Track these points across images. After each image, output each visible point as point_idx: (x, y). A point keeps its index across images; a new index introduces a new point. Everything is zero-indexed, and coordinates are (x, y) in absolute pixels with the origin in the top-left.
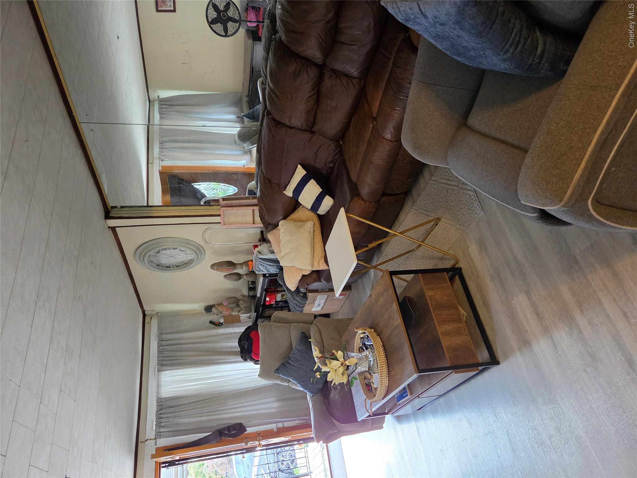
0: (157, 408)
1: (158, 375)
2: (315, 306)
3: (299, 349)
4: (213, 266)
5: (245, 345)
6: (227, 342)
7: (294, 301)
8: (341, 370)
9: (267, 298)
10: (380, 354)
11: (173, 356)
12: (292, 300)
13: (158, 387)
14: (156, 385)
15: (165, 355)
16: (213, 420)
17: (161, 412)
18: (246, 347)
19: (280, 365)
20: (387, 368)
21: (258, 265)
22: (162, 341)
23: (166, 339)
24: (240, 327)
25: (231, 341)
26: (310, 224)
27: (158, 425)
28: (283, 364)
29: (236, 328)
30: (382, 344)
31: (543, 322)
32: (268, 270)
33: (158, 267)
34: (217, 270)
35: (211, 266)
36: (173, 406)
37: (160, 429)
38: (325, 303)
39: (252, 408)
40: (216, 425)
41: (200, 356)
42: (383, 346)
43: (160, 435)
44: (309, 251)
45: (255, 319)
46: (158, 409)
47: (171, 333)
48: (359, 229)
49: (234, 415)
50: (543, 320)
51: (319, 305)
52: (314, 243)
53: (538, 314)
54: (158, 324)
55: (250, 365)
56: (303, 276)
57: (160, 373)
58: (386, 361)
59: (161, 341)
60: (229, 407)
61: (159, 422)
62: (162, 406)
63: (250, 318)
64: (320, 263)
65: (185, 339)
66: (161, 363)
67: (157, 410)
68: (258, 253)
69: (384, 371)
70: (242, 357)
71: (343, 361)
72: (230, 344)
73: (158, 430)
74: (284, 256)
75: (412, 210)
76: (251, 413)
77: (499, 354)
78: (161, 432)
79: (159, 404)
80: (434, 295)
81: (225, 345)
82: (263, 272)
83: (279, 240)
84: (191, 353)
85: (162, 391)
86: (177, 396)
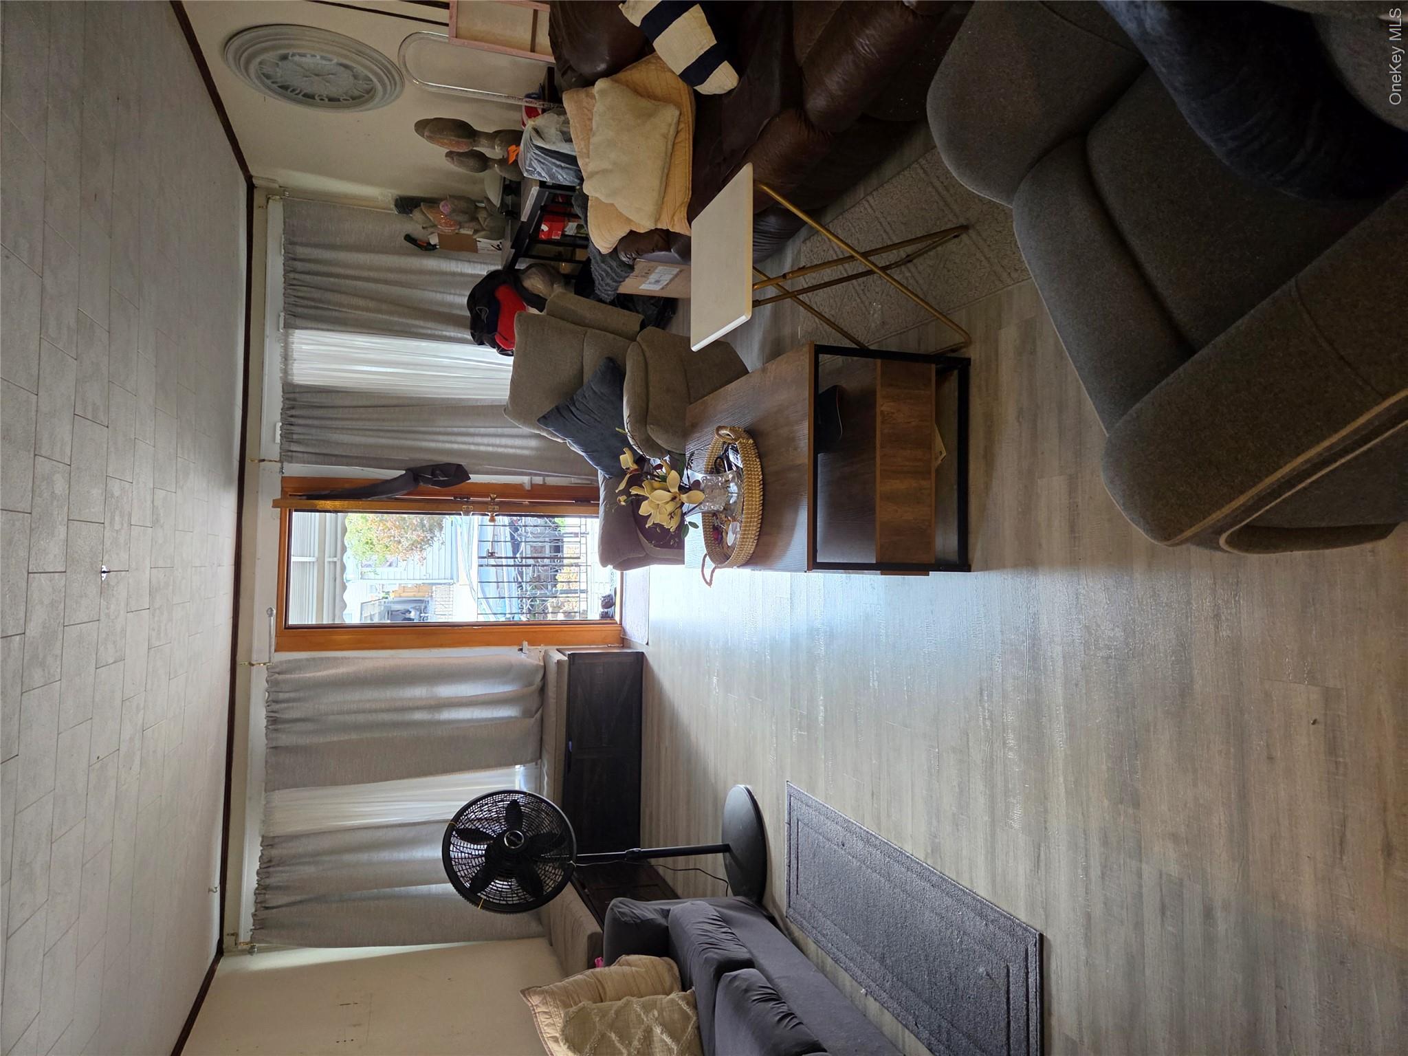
0: (283, 402)
1: (286, 336)
2: (647, 282)
3: (597, 391)
4: (421, 126)
5: (483, 313)
6: (442, 290)
7: (602, 265)
8: (670, 507)
9: (543, 225)
10: (752, 497)
11: (320, 301)
12: (600, 262)
13: (286, 359)
14: (281, 355)
15: (300, 294)
16: (401, 448)
17: (293, 412)
18: (484, 316)
19: (553, 409)
20: (759, 526)
21: (531, 160)
22: (295, 259)
23: (302, 257)
24: (474, 262)
25: (453, 291)
26: (669, 115)
27: (287, 436)
28: (557, 408)
29: (467, 265)
30: (761, 477)
31: (1075, 547)
32: (552, 176)
33: (284, 91)
34: (430, 138)
35: (417, 123)
36: (318, 405)
37: (290, 446)
38: (671, 280)
39: (486, 440)
40: (407, 459)
41: (379, 311)
42: (761, 482)
43: (292, 457)
44: (656, 183)
45: (510, 259)
46: (286, 406)
47: (316, 246)
48: (780, 181)
49: (448, 446)
50: (1077, 544)
51: (657, 282)
52: (670, 166)
53: (1072, 528)
54: (284, 219)
55: (488, 354)
56: (632, 232)
57: (291, 331)
58: (761, 512)
59: (291, 260)
60: (438, 429)
61: (288, 431)
62: (295, 400)
63: (500, 249)
64: (676, 218)
65: (346, 265)
66: (293, 310)
67: (284, 406)
68: (534, 134)
69: (753, 530)
70: (473, 335)
71: (676, 493)
72: (450, 298)
73: (286, 446)
74: (597, 173)
75: (915, 165)
76: (482, 448)
77: (976, 554)
78: (292, 451)
79: (288, 396)
80: (893, 413)
81: (439, 297)
82: (541, 176)
83: (588, 123)
84: (361, 302)
85: (295, 371)
86: (324, 386)
